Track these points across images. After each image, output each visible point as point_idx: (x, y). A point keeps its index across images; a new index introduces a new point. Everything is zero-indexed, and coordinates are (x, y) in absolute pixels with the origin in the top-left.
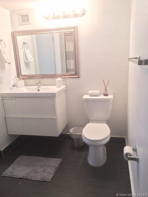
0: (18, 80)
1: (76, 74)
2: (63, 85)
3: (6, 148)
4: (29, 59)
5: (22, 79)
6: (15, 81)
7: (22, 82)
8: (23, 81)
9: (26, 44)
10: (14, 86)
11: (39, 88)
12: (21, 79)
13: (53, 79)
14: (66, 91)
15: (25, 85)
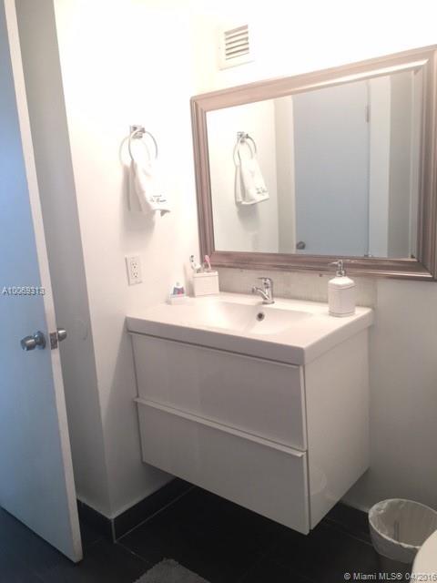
0: (199, 271)
1: (420, 265)
2: (358, 305)
3: (130, 510)
4: (252, 192)
5: (212, 266)
6: (190, 272)
7: (211, 279)
8: (217, 273)
9: (247, 137)
10: (178, 291)
11: (265, 309)
12: (207, 266)
13: (321, 275)
14: (371, 330)
15: (221, 290)
